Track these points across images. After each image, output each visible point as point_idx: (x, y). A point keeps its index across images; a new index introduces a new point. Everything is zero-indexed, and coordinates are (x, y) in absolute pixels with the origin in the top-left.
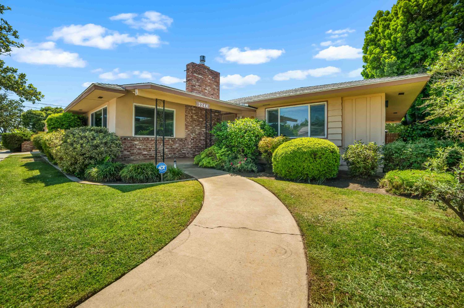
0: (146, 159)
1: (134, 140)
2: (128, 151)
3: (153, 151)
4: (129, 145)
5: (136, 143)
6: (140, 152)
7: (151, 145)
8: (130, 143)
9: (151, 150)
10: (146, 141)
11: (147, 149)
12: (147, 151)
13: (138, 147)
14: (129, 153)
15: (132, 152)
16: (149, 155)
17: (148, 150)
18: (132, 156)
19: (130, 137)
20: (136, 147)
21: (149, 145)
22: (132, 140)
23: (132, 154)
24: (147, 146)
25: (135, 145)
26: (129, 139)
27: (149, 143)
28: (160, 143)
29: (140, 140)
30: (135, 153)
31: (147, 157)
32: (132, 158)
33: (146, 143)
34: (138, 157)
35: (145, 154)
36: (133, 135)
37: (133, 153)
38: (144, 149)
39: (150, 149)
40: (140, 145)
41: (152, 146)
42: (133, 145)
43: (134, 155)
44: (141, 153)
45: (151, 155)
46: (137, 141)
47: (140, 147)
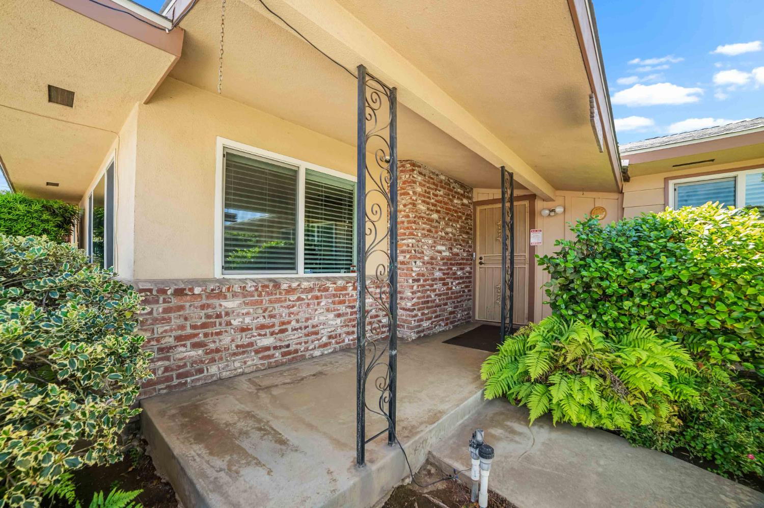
0: (270, 367)
1: (221, 296)
2: (195, 346)
3: (293, 330)
4: (198, 316)
5: (230, 304)
6: (246, 341)
7: (289, 307)
8: (203, 307)
9: (286, 330)
10: (268, 294)
11: (273, 326)
12: (272, 334)
13: (236, 323)
14: (200, 352)
15: (212, 346)
16: (281, 347)
17: (277, 329)
18: (213, 361)
19: (203, 282)
20: (229, 324)
21: (279, 309)
22: (211, 295)
23: (215, 354)
24: (271, 316)
25: (227, 314)
26: (197, 290)
27: (279, 301)
28: (317, 298)
29: (244, 293)
30: (227, 349)
31: (272, 356)
32: (213, 369)
33: (270, 302)
34: (237, 364)
35: (267, 349)
36: (218, 273)
37: (217, 351)
38: (263, 327)
39: (283, 323)
40: (248, 314)
41: (290, 314)
42: (219, 316)
43: (221, 359)
44: (251, 344)
45: (288, 346)
46: (235, 295)
47: (247, 320)
